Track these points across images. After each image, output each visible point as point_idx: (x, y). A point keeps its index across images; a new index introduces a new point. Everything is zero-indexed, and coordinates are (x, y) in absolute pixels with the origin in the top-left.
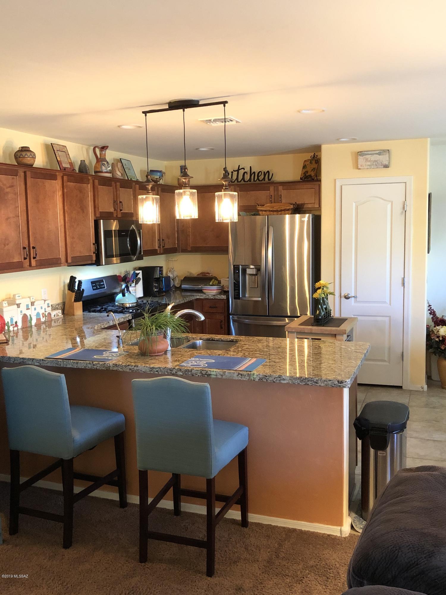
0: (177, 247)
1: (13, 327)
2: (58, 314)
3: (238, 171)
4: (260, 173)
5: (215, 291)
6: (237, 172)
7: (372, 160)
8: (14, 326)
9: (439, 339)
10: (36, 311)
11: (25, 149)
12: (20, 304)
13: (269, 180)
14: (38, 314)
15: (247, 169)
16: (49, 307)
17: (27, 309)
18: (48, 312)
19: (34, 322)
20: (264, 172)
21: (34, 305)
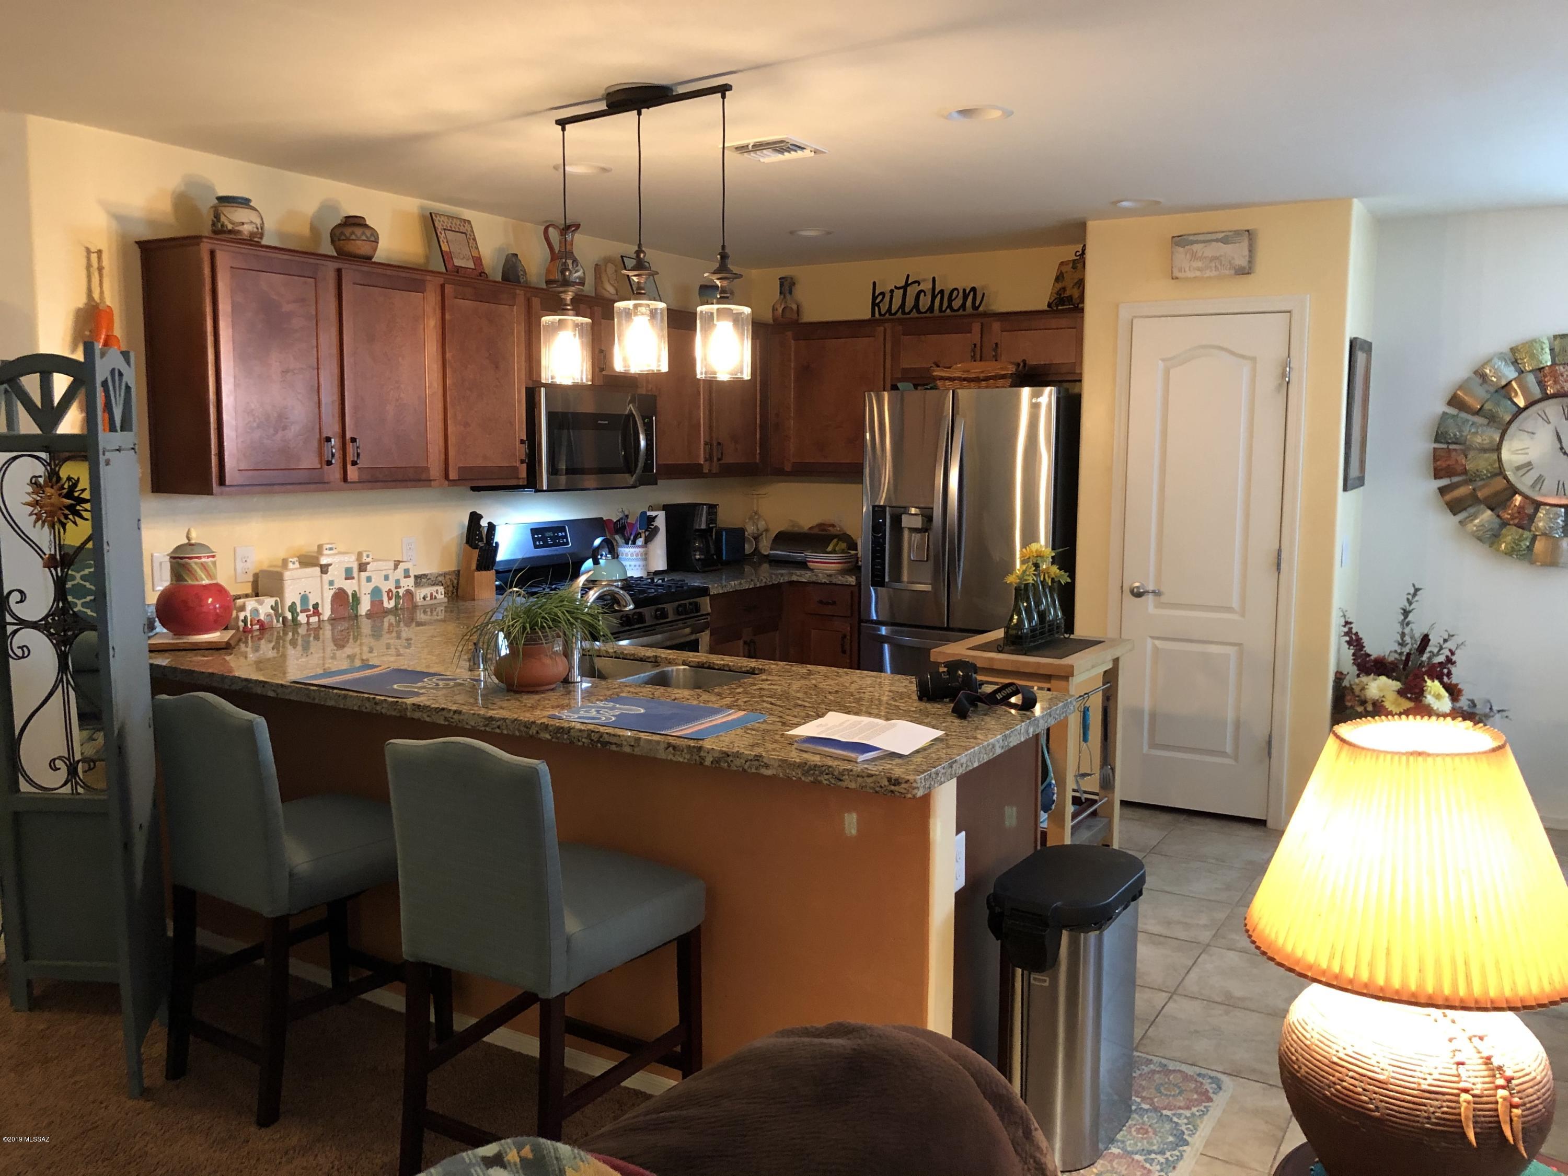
0: (758, 461)
1: (308, 617)
2: (434, 594)
3: (905, 288)
4: (955, 293)
5: (833, 565)
6: (901, 291)
7: (1205, 255)
8: (311, 612)
9: (1365, 709)
10: (371, 586)
11: (352, 221)
12: (330, 565)
13: (975, 308)
14: (376, 591)
15: (926, 286)
16: (409, 577)
17: (346, 579)
18: (406, 588)
19: (365, 606)
20: (964, 290)
21: (365, 570)
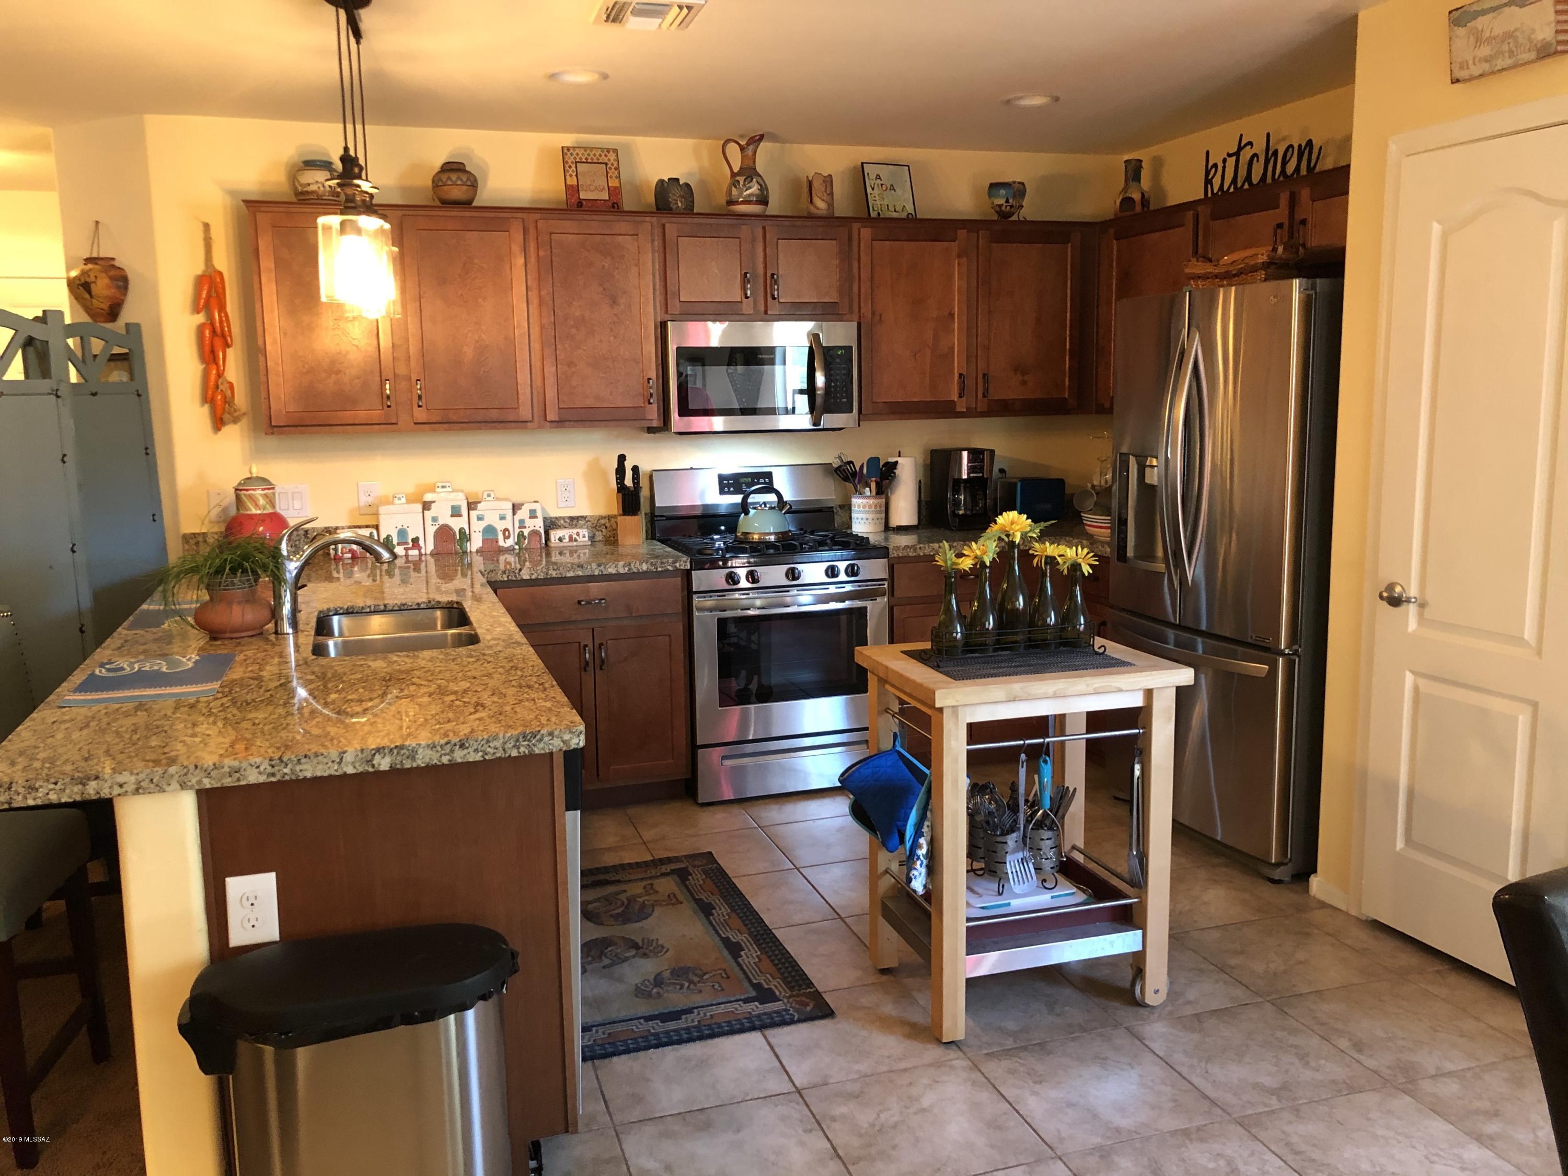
1: (406, 549)
2: (574, 536)
3: (1237, 154)
4: (1291, 149)
6: (1234, 158)
7: (1495, 33)
8: (410, 545)
10: (481, 525)
11: (455, 166)
12: (434, 502)
13: (1310, 169)
14: (489, 530)
16: (536, 517)
17: (452, 516)
18: (532, 528)
19: (476, 542)
20: (1300, 146)
21: (475, 509)
